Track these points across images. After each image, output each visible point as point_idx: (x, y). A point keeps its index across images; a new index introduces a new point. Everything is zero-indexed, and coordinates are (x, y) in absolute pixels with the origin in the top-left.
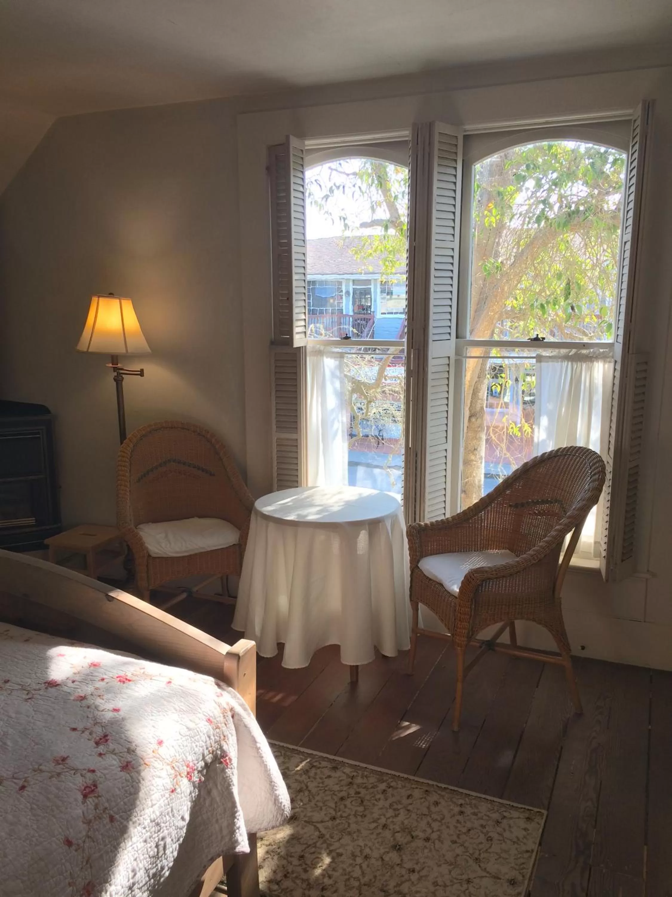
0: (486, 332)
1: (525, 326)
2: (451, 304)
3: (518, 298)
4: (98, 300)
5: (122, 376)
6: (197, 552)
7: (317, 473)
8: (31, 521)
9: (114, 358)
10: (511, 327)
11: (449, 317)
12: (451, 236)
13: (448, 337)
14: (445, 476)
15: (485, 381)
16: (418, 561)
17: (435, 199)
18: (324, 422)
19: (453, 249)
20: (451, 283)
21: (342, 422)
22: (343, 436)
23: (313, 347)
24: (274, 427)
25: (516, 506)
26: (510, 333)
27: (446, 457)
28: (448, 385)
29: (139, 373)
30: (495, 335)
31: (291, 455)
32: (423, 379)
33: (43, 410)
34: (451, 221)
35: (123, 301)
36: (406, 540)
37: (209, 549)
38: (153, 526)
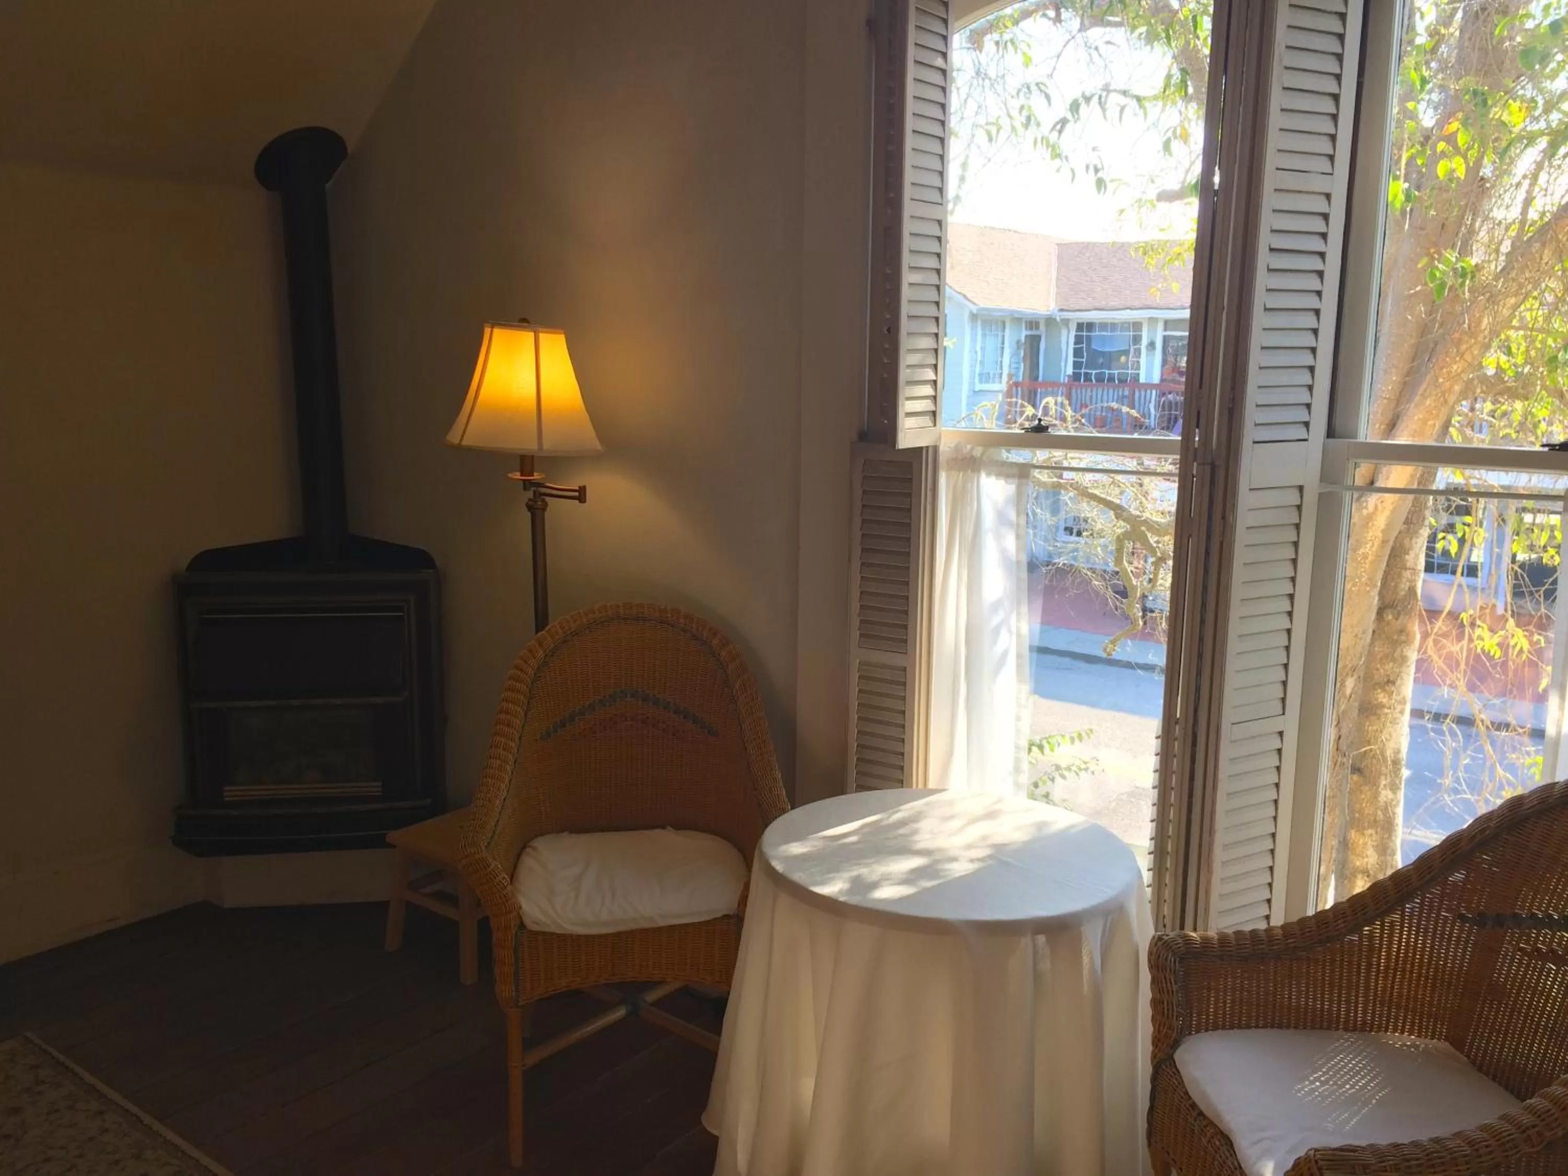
0: (1430, 423)
1: (1527, 414)
2: (1314, 345)
3: (1514, 350)
4: (492, 332)
5: (543, 501)
6: (634, 926)
7: (950, 754)
8: (375, 787)
9: (526, 462)
10: (1492, 414)
11: (1306, 378)
12: (1326, 159)
13: (1301, 433)
14: (1276, 802)
15: (1421, 531)
16: (1176, 1044)
17: (1281, 57)
18: (972, 635)
19: (1328, 196)
20: (1319, 288)
21: (1019, 635)
22: (1019, 666)
23: (957, 448)
24: (856, 634)
25: (1480, 920)
26: (1491, 425)
27: (1279, 751)
28: (1294, 561)
29: (577, 494)
30: (1451, 429)
31: (888, 703)
32: (1221, 543)
33: (422, 560)
34: (1328, 118)
35: (542, 336)
36: (1146, 977)
37: (662, 923)
38: (568, 840)
